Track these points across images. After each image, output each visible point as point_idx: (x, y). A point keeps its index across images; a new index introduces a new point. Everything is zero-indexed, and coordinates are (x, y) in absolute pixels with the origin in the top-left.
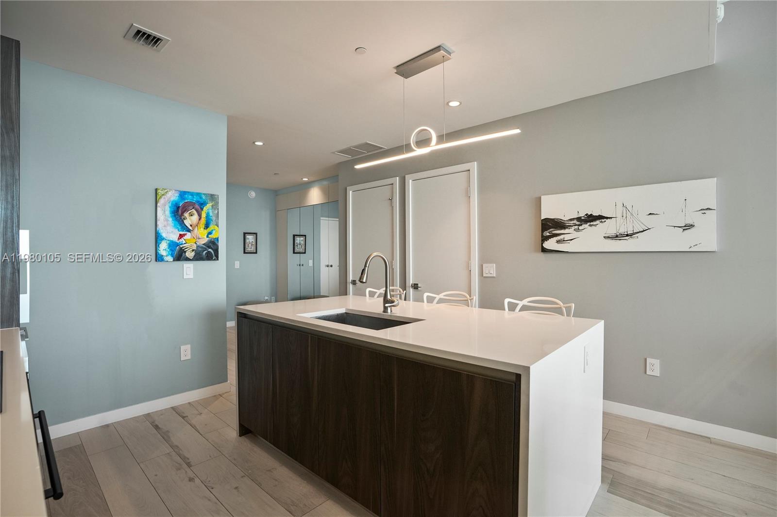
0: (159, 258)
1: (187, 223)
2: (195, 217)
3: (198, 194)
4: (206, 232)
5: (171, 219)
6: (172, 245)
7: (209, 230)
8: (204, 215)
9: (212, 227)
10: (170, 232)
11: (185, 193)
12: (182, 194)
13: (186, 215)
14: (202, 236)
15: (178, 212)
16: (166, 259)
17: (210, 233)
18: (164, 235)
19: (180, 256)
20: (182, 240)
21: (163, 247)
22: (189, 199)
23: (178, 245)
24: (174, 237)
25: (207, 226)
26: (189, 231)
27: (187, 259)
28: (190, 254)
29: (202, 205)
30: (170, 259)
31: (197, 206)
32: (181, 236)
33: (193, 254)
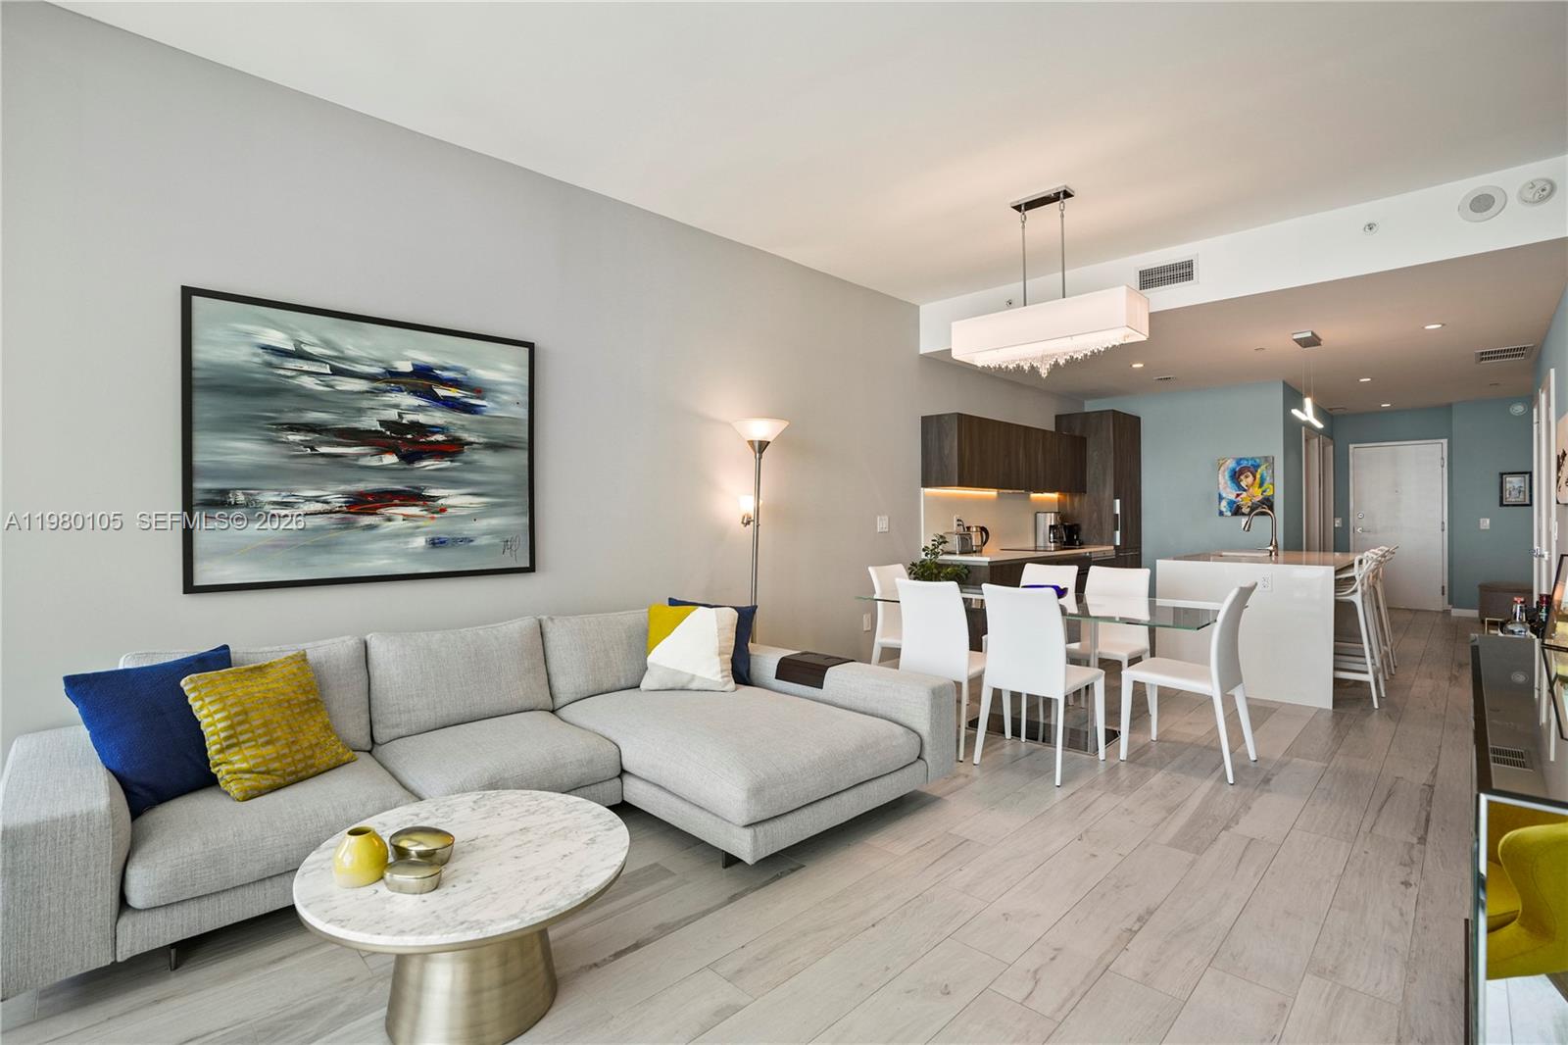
0: (1221, 513)
1: (1243, 484)
2: (1251, 478)
3: (1252, 459)
4: (1260, 490)
5: (1229, 482)
6: (1231, 503)
7: (1263, 488)
8: (1258, 476)
9: (1266, 486)
10: (1230, 494)
11: (1241, 459)
12: (1239, 462)
13: (1242, 477)
14: (1257, 494)
15: (1236, 476)
16: (1225, 514)
17: (1264, 491)
18: (1224, 495)
19: (1237, 511)
20: (1239, 499)
21: (1224, 503)
22: (1244, 463)
23: (1235, 502)
24: (1232, 497)
25: (1261, 485)
26: (1245, 490)
27: (1243, 514)
28: (1246, 510)
29: (1257, 467)
30: (1229, 514)
31: (1252, 469)
32: (1238, 495)
33: (1248, 510)
